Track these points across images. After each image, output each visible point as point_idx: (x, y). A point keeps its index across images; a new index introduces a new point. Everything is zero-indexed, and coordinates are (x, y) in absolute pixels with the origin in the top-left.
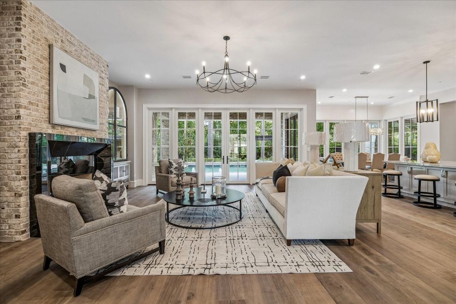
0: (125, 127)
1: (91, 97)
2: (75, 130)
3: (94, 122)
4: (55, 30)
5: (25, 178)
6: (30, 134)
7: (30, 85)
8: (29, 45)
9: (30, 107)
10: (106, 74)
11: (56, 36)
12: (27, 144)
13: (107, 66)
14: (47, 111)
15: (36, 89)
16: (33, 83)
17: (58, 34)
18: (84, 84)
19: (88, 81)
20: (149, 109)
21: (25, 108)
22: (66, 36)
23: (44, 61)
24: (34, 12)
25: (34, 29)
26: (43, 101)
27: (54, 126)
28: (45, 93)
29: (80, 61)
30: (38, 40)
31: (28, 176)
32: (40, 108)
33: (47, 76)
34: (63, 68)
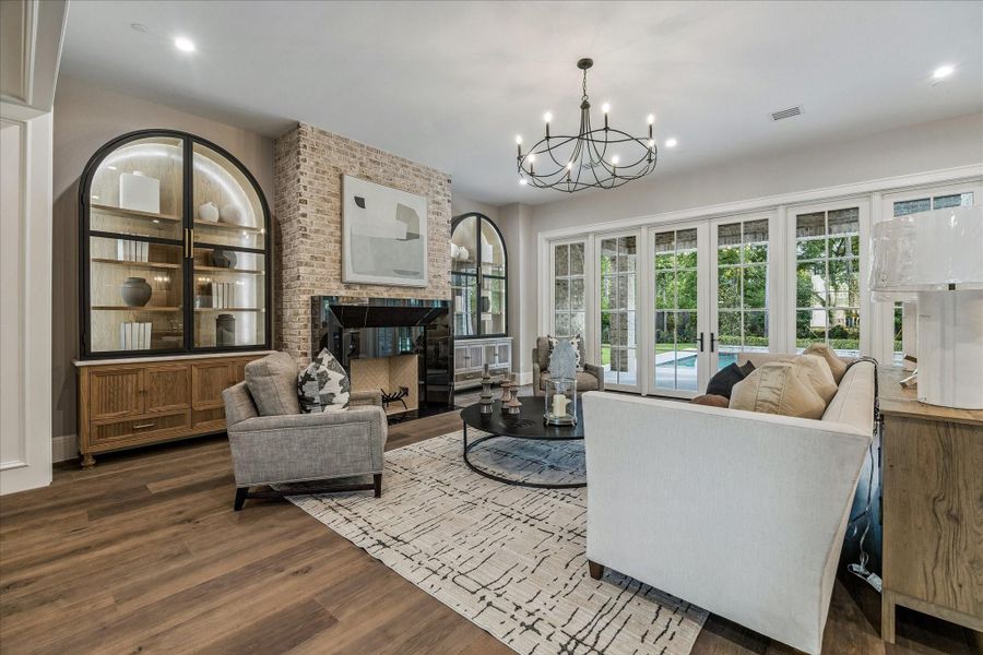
0: (502, 278)
1: (411, 236)
2: (384, 289)
3: (416, 274)
4: (349, 151)
5: (306, 354)
6: (312, 298)
7: (312, 235)
8: (310, 183)
9: (314, 262)
10: (445, 195)
11: (352, 159)
12: (309, 311)
13: (449, 181)
14: (337, 266)
15: (321, 238)
16: (317, 231)
17: (354, 157)
18: (398, 218)
19: (406, 214)
20: (550, 241)
21: (306, 265)
22: (368, 154)
23: (333, 199)
24: (318, 138)
25: (318, 160)
26: (333, 253)
27: (349, 286)
28: (336, 241)
29: (393, 186)
30: (324, 172)
31: (309, 352)
32: (327, 262)
33: (337, 218)
34: (360, 202)
